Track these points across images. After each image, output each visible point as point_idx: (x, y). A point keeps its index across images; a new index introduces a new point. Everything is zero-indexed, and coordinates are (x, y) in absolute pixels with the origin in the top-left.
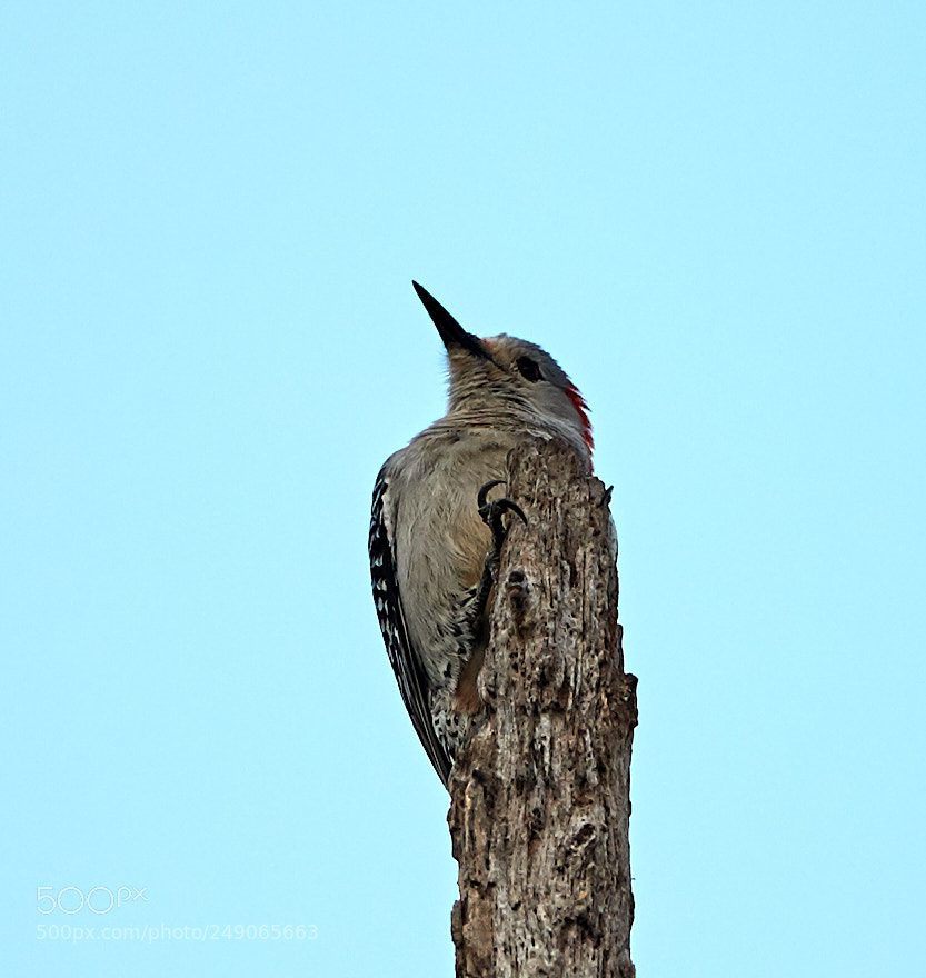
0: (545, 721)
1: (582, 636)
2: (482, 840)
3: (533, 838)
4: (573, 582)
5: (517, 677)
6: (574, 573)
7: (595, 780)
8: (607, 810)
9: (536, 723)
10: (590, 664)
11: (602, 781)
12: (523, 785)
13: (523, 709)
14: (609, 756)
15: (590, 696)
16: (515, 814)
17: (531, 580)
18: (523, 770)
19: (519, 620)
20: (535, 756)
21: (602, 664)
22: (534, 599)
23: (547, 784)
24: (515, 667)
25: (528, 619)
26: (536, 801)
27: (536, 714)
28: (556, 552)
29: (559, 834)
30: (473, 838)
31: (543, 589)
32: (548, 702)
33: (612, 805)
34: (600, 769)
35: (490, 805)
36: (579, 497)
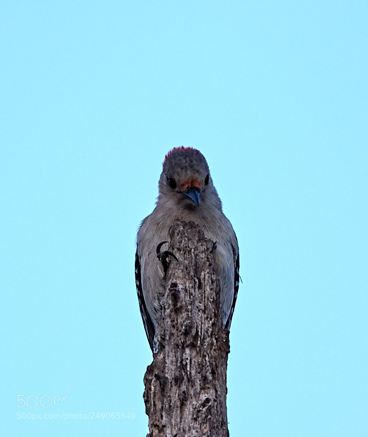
0: (187, 351)
1: (204, 312)
2: (159, 406)
3: (183, 405)
4: (200, 287)
5: (174, 331)
6: (200, 283)
7: (210, 378)
8: (216, 391)
9: (183, 352)
10: (208, 325)
11: (214, 378)
12: (178, 380)
13: (177, 346)
14: (217, 367)
15: (208, 339)
16: (174, 394)
17: (180, 287)
18: (177, 373)
19: (175, 305)
20: (183, 367)
21: (213, 325)
22: (182, 295)
23: (189, 380)
24: (173, 326)
25: (179, 304)
26: (184, 388)
27: (183, 348)
28: (192, 273)
29: (195, 403)
30: (155, 405)
31: (186, 290)
32: (188, 342)
33: (219, 389)
34: (213, 373)
35: (163, 390)
36: (202, 248)
